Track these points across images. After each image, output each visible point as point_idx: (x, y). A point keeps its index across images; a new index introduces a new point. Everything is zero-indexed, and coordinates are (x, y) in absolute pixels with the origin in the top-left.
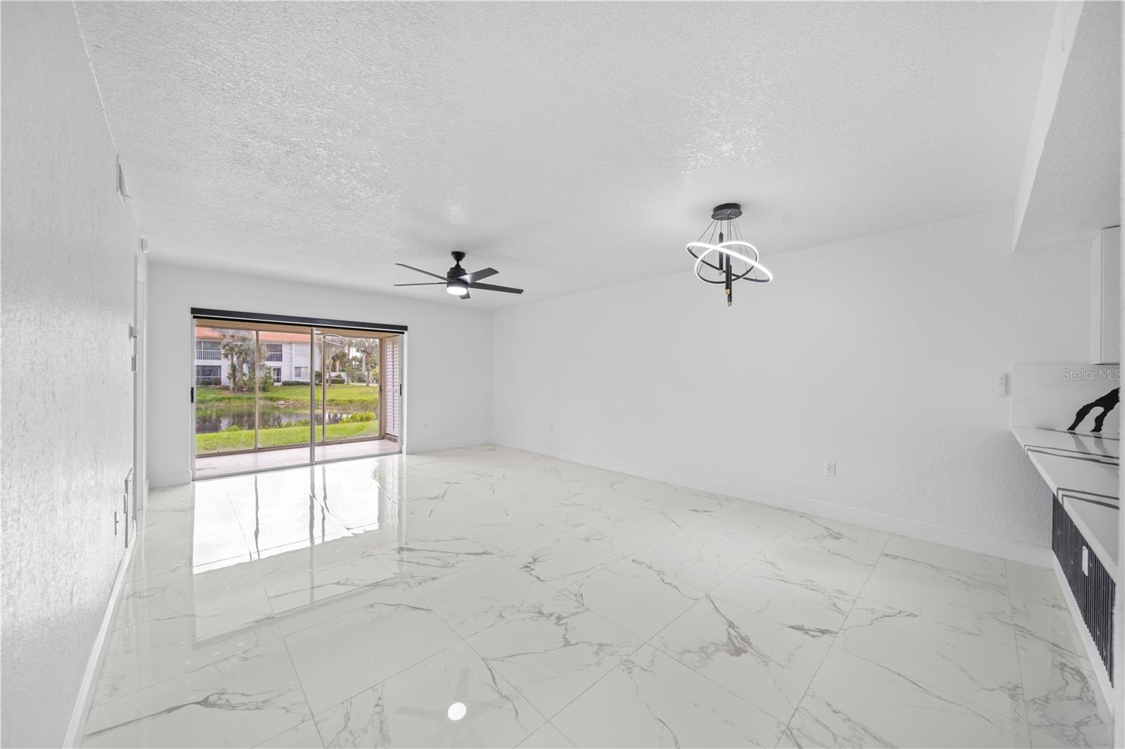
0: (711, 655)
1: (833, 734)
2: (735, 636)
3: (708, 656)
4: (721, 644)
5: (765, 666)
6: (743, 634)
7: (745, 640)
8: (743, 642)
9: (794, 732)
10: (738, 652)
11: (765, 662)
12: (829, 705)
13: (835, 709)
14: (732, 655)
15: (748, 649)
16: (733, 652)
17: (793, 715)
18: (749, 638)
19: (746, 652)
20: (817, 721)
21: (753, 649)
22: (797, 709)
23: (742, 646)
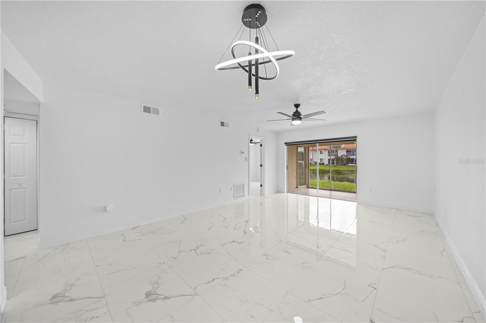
0: (152, 285)
1: (88, 311)
2: (158, 297)
3: (152, 284)
4: (156, 290)
5: (133, 302)
6: (157, 301)
7: (154, 300)
8: (153, 298)
9: (101, 299)
10: (148, 295)
11: (135, 303)
12: (97, 317)
13: (94, 318)
14: (147, 292)
15: (147, 299)
16: (149, 293)
17: (106, 302)
18: (153, 302)
19: (146, 298)
20: (97, 308)
21: (146, 301)
22: (107, 304)
23: (150, 297)
